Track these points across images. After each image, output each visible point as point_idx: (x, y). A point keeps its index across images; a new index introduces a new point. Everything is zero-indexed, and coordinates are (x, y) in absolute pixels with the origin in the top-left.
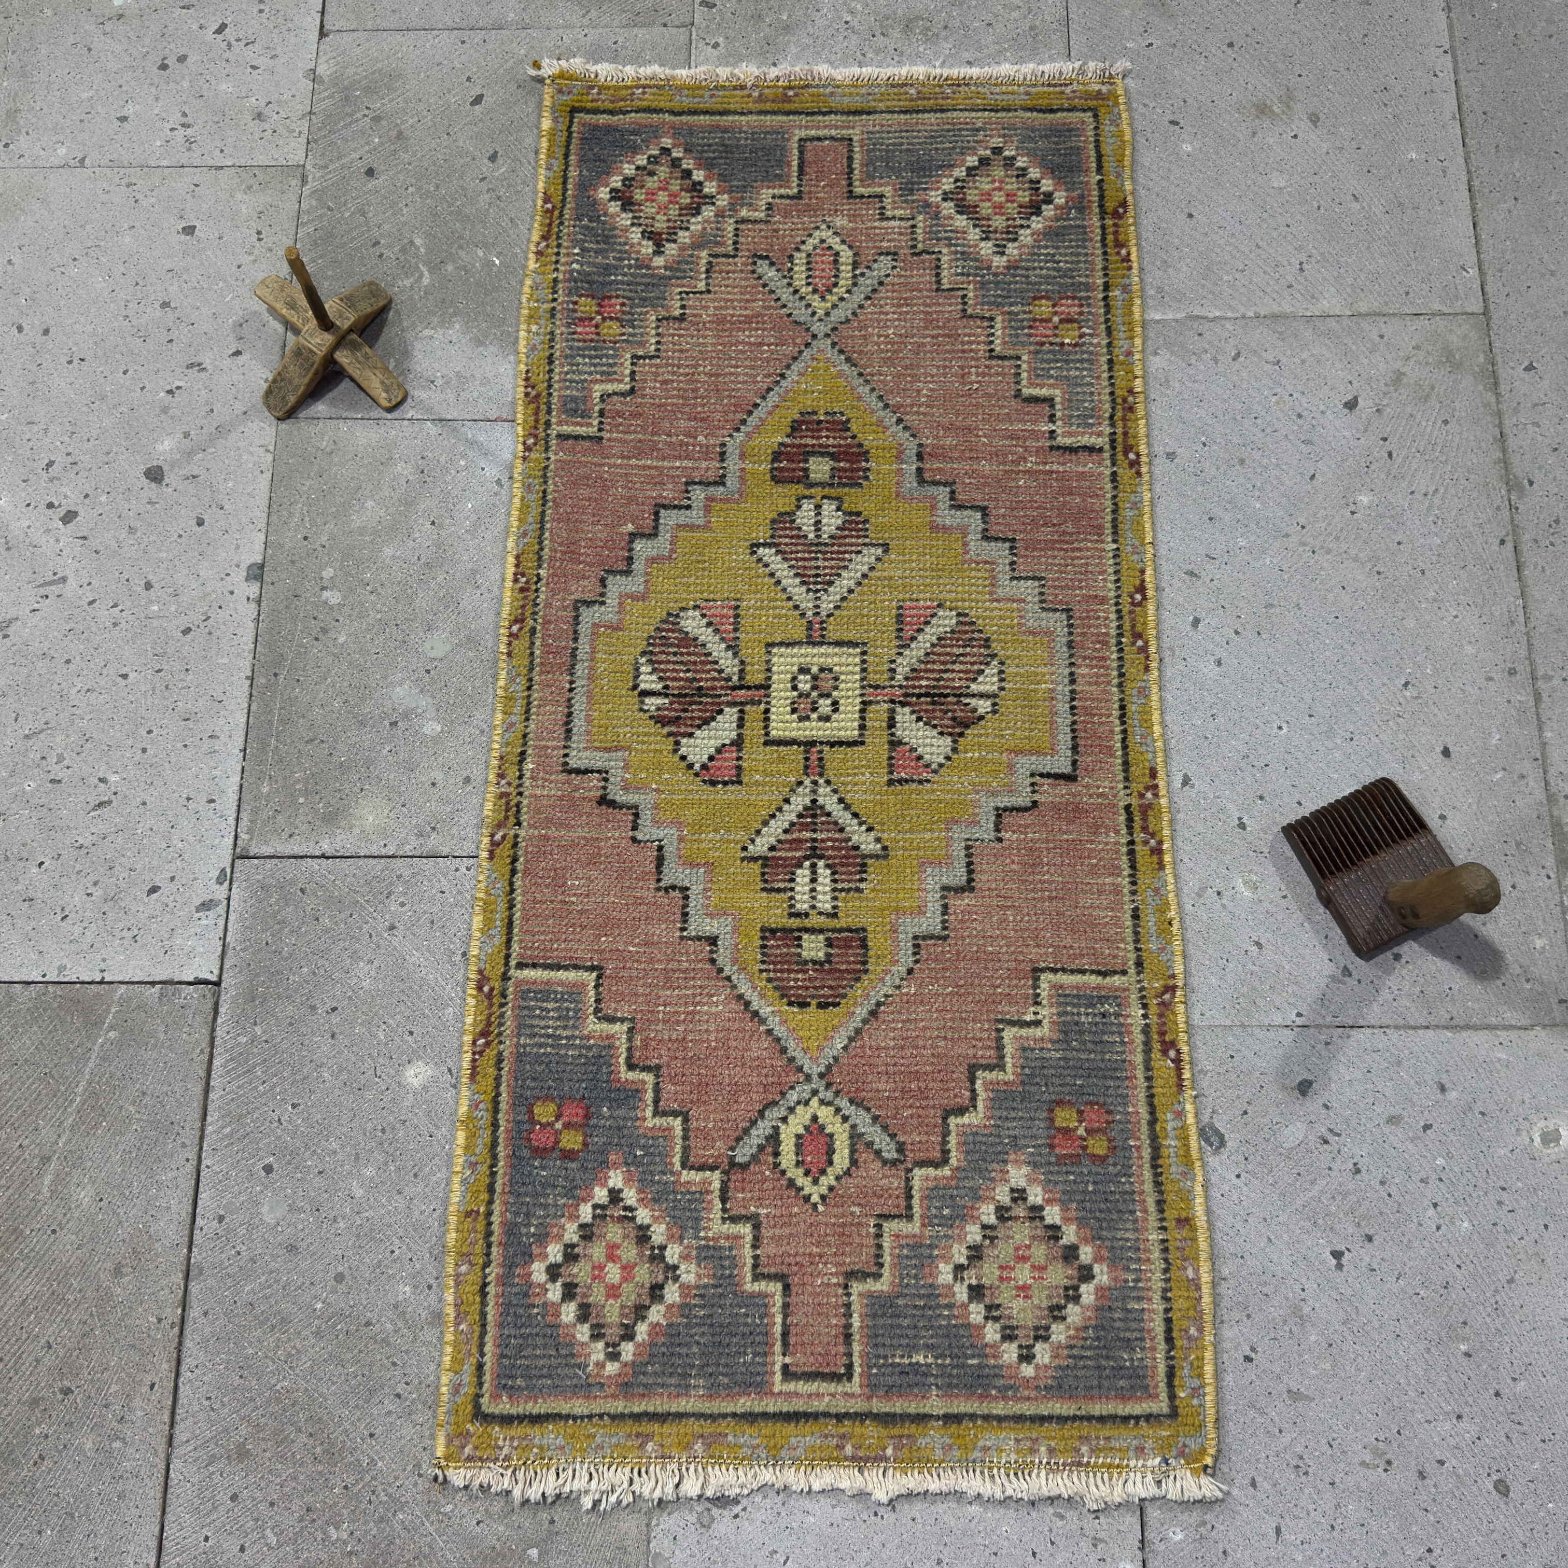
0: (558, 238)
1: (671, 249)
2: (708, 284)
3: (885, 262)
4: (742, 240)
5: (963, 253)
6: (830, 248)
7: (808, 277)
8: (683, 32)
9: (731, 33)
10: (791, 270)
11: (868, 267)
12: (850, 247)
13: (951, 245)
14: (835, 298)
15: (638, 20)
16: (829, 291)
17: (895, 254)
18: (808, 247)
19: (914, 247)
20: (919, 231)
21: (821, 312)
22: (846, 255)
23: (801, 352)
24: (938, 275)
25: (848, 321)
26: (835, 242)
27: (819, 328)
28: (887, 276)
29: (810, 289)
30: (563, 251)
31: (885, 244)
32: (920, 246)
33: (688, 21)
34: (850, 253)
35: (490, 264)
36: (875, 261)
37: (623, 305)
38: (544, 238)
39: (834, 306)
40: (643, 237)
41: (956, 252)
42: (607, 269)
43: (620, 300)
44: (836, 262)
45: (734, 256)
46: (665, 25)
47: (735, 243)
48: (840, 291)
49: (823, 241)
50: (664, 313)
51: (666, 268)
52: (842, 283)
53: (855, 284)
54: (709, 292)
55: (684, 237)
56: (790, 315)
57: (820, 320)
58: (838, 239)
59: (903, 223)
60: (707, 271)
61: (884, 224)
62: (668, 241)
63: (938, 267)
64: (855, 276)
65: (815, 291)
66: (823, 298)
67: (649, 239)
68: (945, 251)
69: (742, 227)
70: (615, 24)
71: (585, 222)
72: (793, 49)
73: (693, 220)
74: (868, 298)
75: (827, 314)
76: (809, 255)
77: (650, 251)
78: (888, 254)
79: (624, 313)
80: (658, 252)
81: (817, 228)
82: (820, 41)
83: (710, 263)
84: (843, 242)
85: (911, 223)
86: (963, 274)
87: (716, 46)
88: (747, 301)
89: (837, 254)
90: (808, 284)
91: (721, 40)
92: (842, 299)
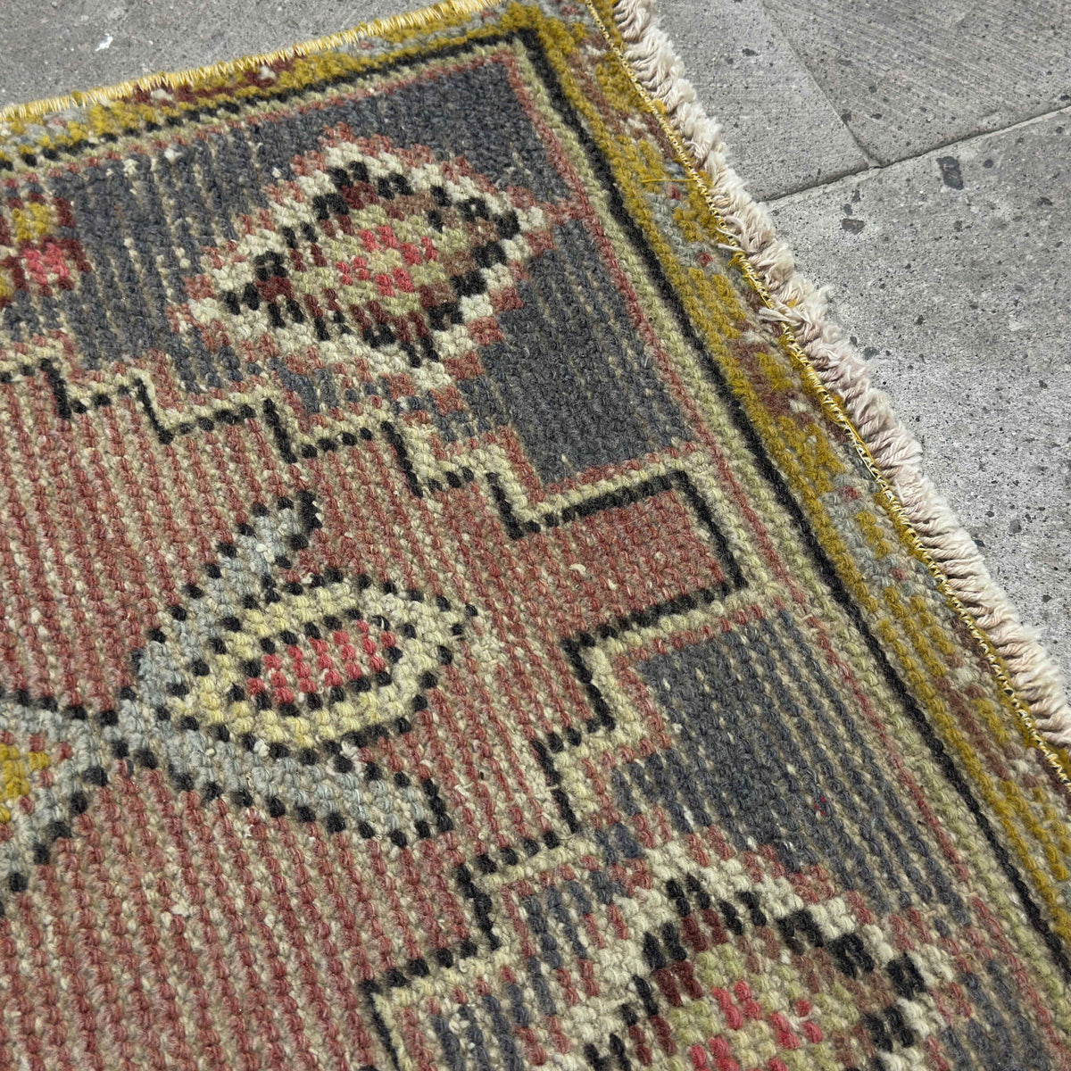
0: (193, 116)
1: (250, 325)
2: (185, 428)
3: (409, 807)
4: (343, 454)
5: (518, 1010)
6: (394, 654)
7: (288, 638)
8: (855, 155)
9: (904, 240)
10: (295, 589)
11: (373, 773)
12: (419, 703)
13: (530, 963)
14: (245, 724)
15: (833, 70)
16: (263, 702)
17: (445, 826)
18: (376, 603)
19: (486, 865)
20: (541, 860)
21: (183, 706)
22: (388, 703)
23: (48, 702)
24: (419, 968)
25: (185, 782)
26: (417, 658)
27: (135, 722)
28: (366, 831)
29: (250, 654)
30: (163, 135)
31: (463, 787)
32: (492, 882)
33: (884, 153)
34: (399, 707)
35: (94, 34)
36: (401, 781)
37: (64, 284)
38: (185, 92)
39: (221, 733)
40: (260, 260)
41: (514, 990)
42: (148, 224)
43: (75, 276)
44: (361, 684)
45: (289, 457)
46: (846, 117)
47: (327, 445)
48: (272, 727)
49: (409, 630)
50: (65, 370)
51: (196, 330)
52: (299, 724)
53: (308, 757)
54: (165, 437)
55: (296, 338)
56: (157, 635)
57: (163, 713)
58: (429, 663)
59: (550, 807)
60: (223, 415)
61: (527, 759)
62: (273, 311)
63: (445, 959)
64: (332, 747)
65: (251, 668)
66: (237, 694)
67: (262, 274)
68: (504, 956)
69: (381, 443)
70: (799, 36)
71: (254, 147)
72: (937, 374)
73: (351, 340)
74: (276, 808)
75: (190, 723)
76: (354, 614)
77: (228, 285)
78: (437, 806)
79: (45, 290)
80: (231, 302)
81: (445, 605)
82: (994, 420)
83: (247, 411)
84: (428, 680)
85: (558, 825)
86: (446, 1037)
87: (852, 226)
88: (169, 527)
89: (384, 679)
90: (266, 644)
91: (873, 229)
92: (248, 741)
